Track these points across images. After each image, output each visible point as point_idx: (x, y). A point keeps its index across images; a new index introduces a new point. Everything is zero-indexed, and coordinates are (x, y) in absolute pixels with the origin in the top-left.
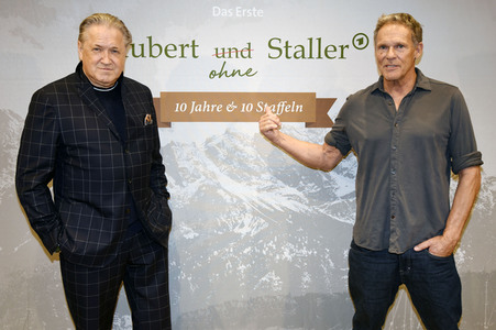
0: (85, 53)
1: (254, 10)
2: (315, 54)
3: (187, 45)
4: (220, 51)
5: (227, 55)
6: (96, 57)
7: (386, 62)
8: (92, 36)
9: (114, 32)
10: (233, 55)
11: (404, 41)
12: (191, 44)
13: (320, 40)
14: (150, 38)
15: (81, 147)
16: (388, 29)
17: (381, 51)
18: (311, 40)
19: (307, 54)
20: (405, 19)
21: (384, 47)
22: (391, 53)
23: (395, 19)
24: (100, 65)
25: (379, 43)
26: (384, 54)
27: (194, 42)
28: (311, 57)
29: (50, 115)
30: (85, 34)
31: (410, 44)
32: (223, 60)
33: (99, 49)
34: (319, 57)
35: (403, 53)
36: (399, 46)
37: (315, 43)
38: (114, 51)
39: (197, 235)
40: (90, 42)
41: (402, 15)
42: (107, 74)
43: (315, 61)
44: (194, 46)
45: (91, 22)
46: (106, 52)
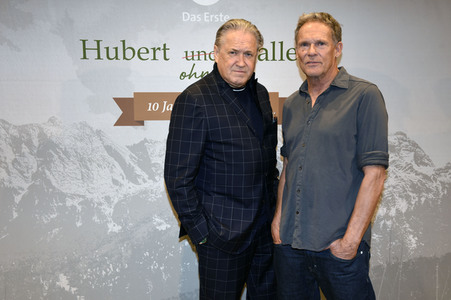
0: (222, 57)
1: (221, 15)
2: (278, 57)
3: (159, 49)
4: (190, 54)
5: (196, 58)
6: (231, 60)
7: (307, 59)
8: (228, 41)
9: (249, 37)
10: (202, 57)
11: (324, 39)
12: (162, 48)
13: (282, 43)
14: (124, 42)
15: (225, 143)
16: (309, 26)
17: (302, 48)
18: (274, 43)
19: (270, 57)
20: (325, 18)
21: (305, 44)
22: (312, 50)
23: (315, 17)
24: (235, 68)
25: (300, 41)
26: (305, 52)
27: (165, 45)
28: (274, 59)
29: (200, 114)
30: (222, 39)
31: (330, 42)
32: (192, 62)
33: (235, 52)
34: (282, 59)
35: (324, 51)
36: (320, 43)
37: (278, 47)
38: (248, 54)
39: (169, 226)
40: (227, 45)
41: (322, 14)
42: (240, 76)
43: (278, 63)
44: (165, 49)
45: (229, 27)
46: (241, 55)
